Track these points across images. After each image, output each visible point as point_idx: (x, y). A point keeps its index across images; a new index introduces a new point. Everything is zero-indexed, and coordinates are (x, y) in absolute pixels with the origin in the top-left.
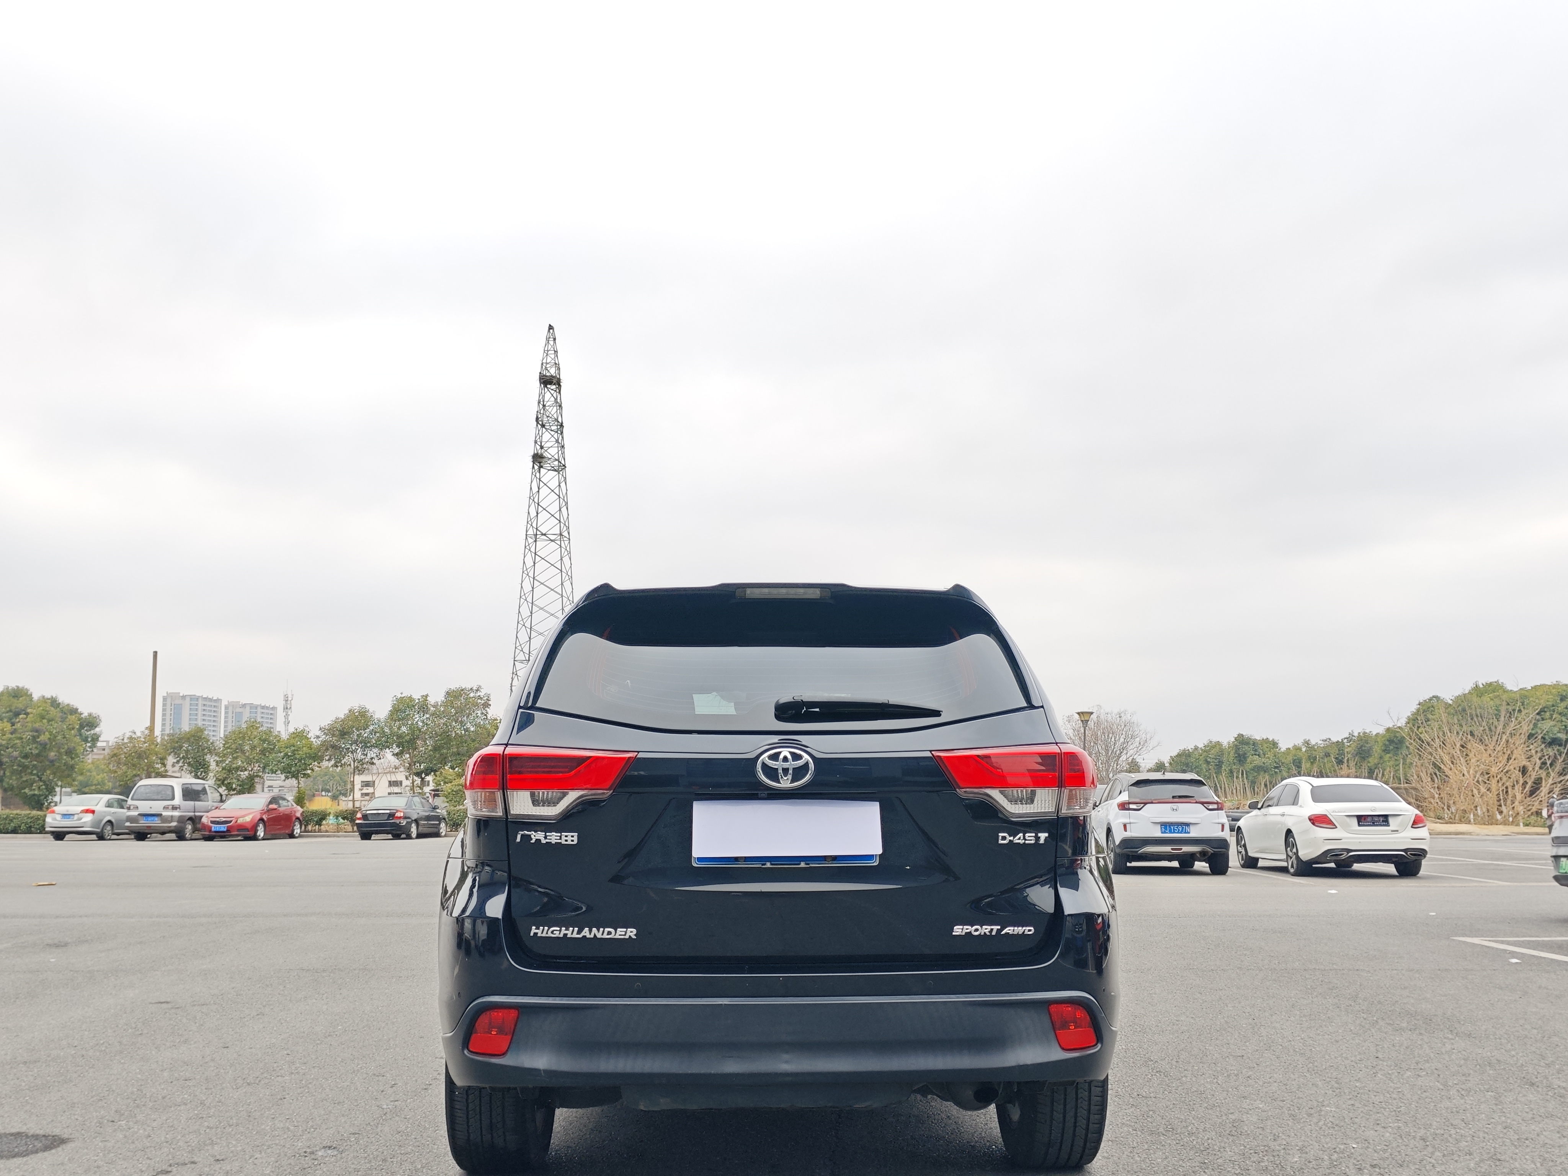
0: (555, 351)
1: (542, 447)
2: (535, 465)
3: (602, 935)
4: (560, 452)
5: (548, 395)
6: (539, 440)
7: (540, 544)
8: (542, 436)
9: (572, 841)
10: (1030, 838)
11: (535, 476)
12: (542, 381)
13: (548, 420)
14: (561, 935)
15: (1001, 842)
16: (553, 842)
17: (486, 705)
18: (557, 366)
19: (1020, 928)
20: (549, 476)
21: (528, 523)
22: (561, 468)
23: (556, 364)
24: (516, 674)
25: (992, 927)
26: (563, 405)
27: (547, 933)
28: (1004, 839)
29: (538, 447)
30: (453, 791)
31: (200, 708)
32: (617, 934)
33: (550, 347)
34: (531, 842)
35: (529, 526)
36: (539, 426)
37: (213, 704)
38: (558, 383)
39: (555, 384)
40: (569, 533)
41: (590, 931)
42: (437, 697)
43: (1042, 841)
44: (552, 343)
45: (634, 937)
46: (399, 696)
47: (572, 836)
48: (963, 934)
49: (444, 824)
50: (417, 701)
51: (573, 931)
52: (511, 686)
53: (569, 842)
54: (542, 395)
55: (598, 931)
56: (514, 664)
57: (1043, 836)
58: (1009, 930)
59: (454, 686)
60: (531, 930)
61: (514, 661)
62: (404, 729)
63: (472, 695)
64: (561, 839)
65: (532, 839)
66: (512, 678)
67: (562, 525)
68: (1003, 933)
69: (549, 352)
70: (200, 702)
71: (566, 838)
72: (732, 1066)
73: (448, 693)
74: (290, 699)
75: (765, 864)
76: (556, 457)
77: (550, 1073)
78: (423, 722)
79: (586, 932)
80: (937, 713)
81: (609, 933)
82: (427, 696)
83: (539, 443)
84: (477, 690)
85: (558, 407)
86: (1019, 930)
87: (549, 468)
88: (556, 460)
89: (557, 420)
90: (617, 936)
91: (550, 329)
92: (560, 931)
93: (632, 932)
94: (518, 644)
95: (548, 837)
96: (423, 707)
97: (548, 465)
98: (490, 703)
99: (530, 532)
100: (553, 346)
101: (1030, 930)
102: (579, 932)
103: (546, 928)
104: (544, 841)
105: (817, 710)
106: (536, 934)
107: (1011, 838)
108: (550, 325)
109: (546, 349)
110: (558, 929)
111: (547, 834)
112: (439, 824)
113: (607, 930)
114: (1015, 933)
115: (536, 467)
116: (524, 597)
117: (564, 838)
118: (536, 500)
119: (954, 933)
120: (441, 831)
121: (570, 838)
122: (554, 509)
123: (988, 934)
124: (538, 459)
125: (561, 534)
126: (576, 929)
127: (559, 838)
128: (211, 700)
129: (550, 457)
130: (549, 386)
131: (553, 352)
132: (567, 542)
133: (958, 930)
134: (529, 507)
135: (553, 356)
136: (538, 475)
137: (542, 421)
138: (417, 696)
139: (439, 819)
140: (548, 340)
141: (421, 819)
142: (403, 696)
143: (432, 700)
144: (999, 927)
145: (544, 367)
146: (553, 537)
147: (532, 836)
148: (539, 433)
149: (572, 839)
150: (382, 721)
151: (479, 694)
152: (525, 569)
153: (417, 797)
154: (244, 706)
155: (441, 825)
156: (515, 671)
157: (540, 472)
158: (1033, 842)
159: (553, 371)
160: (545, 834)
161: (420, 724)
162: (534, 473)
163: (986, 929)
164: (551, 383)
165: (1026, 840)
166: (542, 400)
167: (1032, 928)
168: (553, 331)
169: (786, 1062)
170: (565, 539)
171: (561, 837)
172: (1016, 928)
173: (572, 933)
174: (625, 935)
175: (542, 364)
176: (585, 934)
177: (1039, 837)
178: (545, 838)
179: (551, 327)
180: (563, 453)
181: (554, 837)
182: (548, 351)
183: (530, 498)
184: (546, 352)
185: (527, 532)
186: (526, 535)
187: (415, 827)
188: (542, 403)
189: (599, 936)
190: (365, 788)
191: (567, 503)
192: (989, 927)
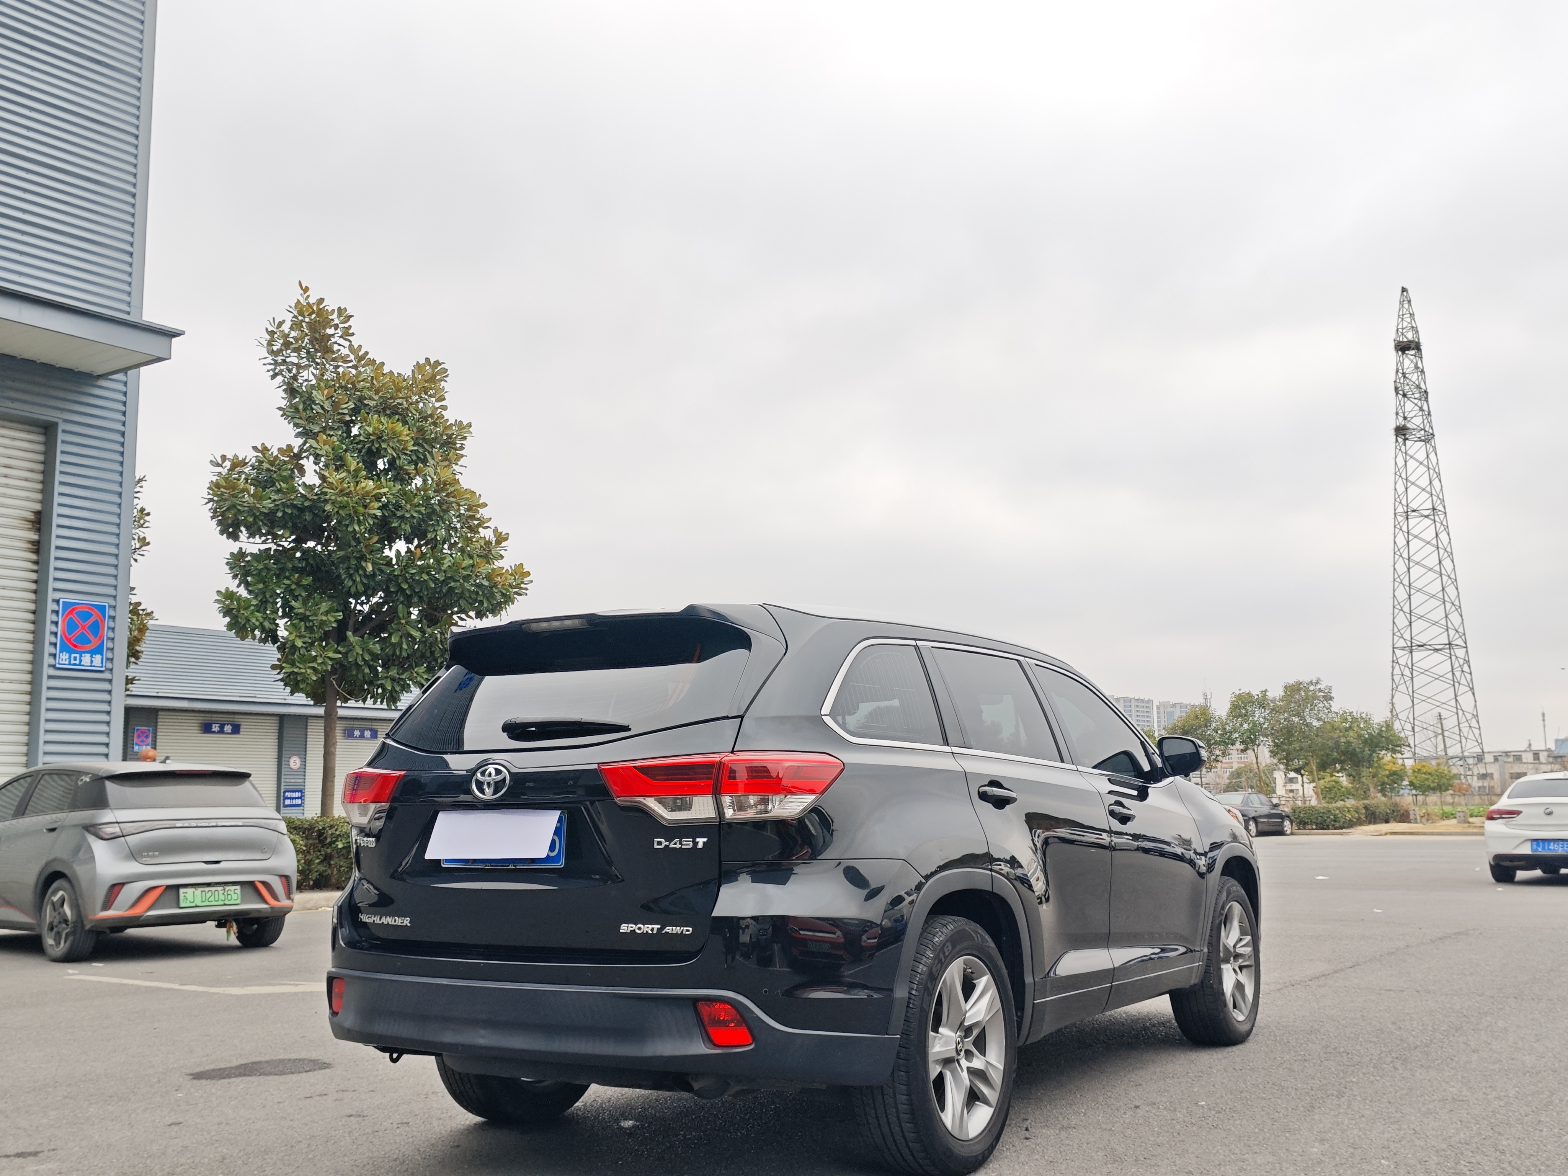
0: (1411, 314)
1: (1405, 418)
2: (1399, 438)
3: (392, 922)
4: (1426, 421)
5: (1407, 362)
6: (1401, 411)
7: (1412, 522)
8: (1404, 405)
9: (373, 844)
10: (688, 843)
11: (1400, 450)
12: (1399, 348)
13: (1410, 388)
14: (372, 921)
15: (656, 846)
16: (365, 846)
17: (1328, 698)
18: (1415, 329)
19: (678, 928)
20: (1415, 448)
21: (1395, 500)
22: (1428, 438)
23: (1412, 327)
24: (1397, 663)
25: (653, 926)
26: (1425, 370)
27: (366, 919)
28: (659, 843)
29: (1401, 419)
30: (1326, 787)
31: (1134, 709)
32: (399, 922)
33: (1405, 310)
35: (1397, 504)
36: (1400, 397)
37: (1146, 705)
38: (1417, 347)
39: (1413, 349)
40: (1444, 507)
42: (1276, 692)
43: (700, 846)
44: (1406, 306)
45: (409, 925)
46: (1238, 692)
47: (373, 841)
48: (629, 931)
49: (1288, 822)
50: (1256, 697)
52: (1393, 675)
54: (1400, 363)
55: (390, 919)
56: (1394, 652)
57: (701, 841)
58: (669, 929)
59: (1292, 681)
61: (1393, 648)
62: (1246, 726)
63: (1312, 688)
66: (1393, 667)
67: (1435, 498)
68: (664, 932)
69: (1405, 316)
70: (1133, 703)
73: (1286, 687)
74: (1209, 697)
75: (487, 866)
76: (1422, 426)
78: (1265, 718)
79: (384, 919)
80: (626, 728)
81: (395, 921)
82: (1266, 691)
83: (1402, 415)
84: (1317, 683)
85: (1419, 374)
86: (677, 930)
87: (1416, 439)
88: (1422, 429)
89: (1418, 387)
91: (1403, 291)
92: (371, 918)
93: (407, 921)
94: (1396, 630)
96: (1262, 702)
97: (1413, 436)
98: (1332, 695)
99: (1400, 509)
100: (1408, 310)
101: (688, 931)
102: (380, 919)
103: (366, 915)
105: (534, 729)
106: (361, 919)
107: (667, 843)
108: (1403, 288)
109: (1401, 313)
112: (1282, 822)
114: (675, 932)
115: (1400, 440)
116: (1398, 580)
117: (370, 842)
118: (1404, 476)
119: (621, 931)
120: (1286, 829)
122: (1424, 482)
123: (650, 932)
124: (1401, 431)
125: (1434, 509)
128: (1143, 701)
129: (1415, 427)
130: (1407, 352)
131: (1409, 315)
132: (1442, 517)
133: (625, 928)
134: (1395, 484)
135: (1409, 320)
136: (1403, 448)
137: (1403, 391)
138: (1256, 692)
139: (1282, 817)
140: (1401, 303)
141: (1261, 817)
142: (1241, 692)
143: (1270, 695)
144: (659, 926)
145: (1400, 334)
146: (1426, 513)
148: (1400, 404)
150: (1223, 718)
151: (1319, 686)
152: (1396, 549)
153: (1255, 795)
154: (1174, 705)
155: (1285, 823)
156: (1395, 658)
157: (1405, 445)
158: (690, 846)
159: (1410, 336)
160: (363, 839)
161: (1262, 720)
162: (1398, 447)
163: (647, 928)
164: (1409, 349)
165: (682, 845)
166: (1400, 368)
167: (690, 929)
168: (1407, 293)
170: (1439, 513)
172: (674, 928)
173: (377, 920)
174: (404, 923)
175: (1397, 330)
177: (698, 842)
178: (363, 842)
179: (1404, 290)
180: (1430, 422)
181: (366, 842)
182: (1403, 315)
183: (1395, 474)
184: (1401, 317)
185: (1395, 510)
186: (1395, 514)
187: (1254, 825)
188: (1401, 371)
190: (1288, 785)
191: (1439, 475)
192: (651, 927)
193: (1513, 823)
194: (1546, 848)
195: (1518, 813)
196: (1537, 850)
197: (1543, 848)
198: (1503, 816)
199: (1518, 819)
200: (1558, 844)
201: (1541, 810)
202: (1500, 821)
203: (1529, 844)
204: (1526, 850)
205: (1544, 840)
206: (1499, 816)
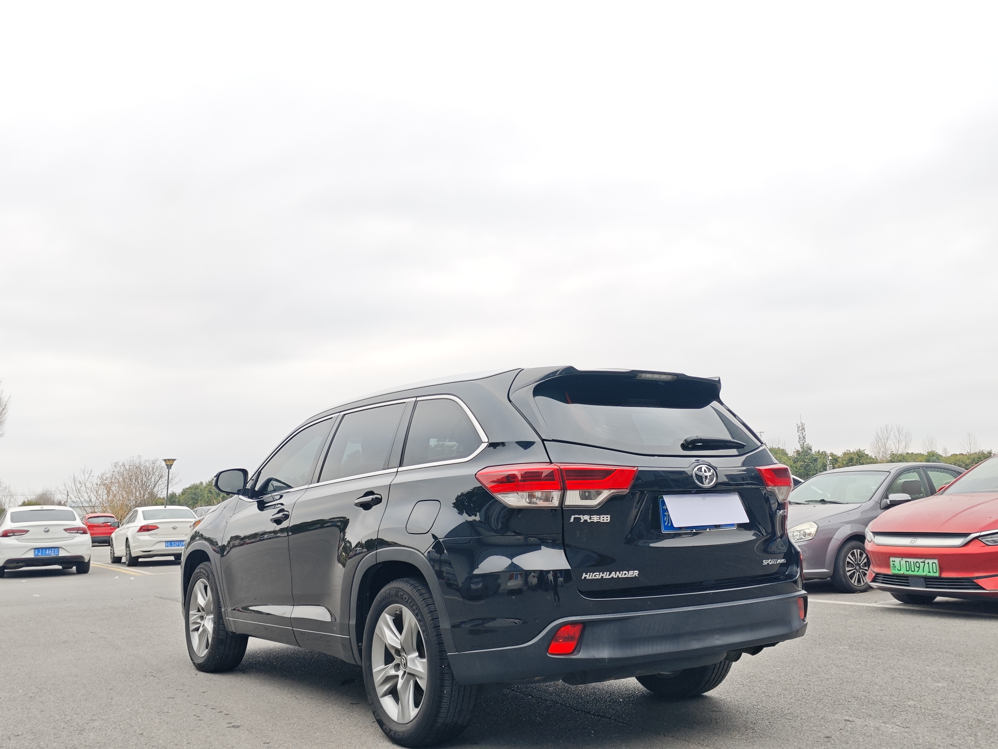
3: (622, 575)
9: (607, 520)
14: (600, 577)
16: (595, 521)
27: (592, 577)
32: (629, 575)
34: (581, 521)
41: (616, 573)
45: (637, 576)
47: (607, 517)
51: (606, 574)
53: (605, 521)
55: (620, 573)
60: (582, 575)
64: (600, 519)
65: (581, 520)
71: (603, 519)
72: (695, 645)
75: (693, 530)
77: (611, 660)
79: (613, 575)
81: (625, 574)
90: (629, 576)
92: (599, 575)
93: (636, 573)
95: (592, 518)
102: (609, 575)
103: (592, 573)
104: (589, 521)
105: (701, 444)
106: (585, 577)
110: (598, 573)
111: (592, 516)
113: (624, 572)
117: (602, 519)
119: (763, 564)
121: (606, 519)
126: (608, 573)
127: (599, 518)
147: (582, 518)
149: (607, 519)
160: (590, 517)
169: (718, 640)
171: (600, 518)
173: (606, 575)
174: (633, 575)
176: (613, 576)
178: (590, 519)
181: (595, 518)
189: (620, 576)
193: (22, 538)
194: (44, 553)
195: (27, 531)
196: (38, 555)
197: (42, 553)
198: (15, 534)
199: (26, 536)
200: (51, 551)
201: (43, 529)
202: (13, 537)
203: (33, 551)
204: (31, 555)
205: (42, 548)
206: (12, 534)
